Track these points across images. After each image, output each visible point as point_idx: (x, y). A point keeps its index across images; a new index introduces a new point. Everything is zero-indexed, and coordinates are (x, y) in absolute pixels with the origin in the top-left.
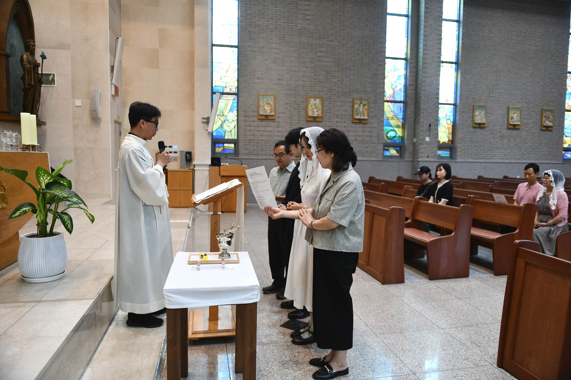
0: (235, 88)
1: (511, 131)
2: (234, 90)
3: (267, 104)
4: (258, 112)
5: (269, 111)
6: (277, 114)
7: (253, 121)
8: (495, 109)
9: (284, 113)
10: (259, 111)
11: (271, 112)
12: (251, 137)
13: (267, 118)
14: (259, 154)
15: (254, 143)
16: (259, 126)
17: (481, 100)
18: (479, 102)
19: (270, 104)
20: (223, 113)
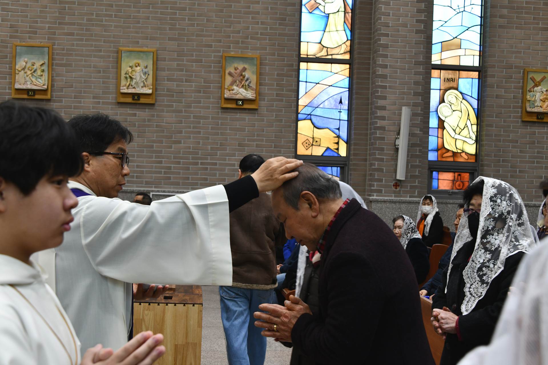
1: (129, 111)
8: (76, 55)
17: (35, 33)
18: (30, 38)
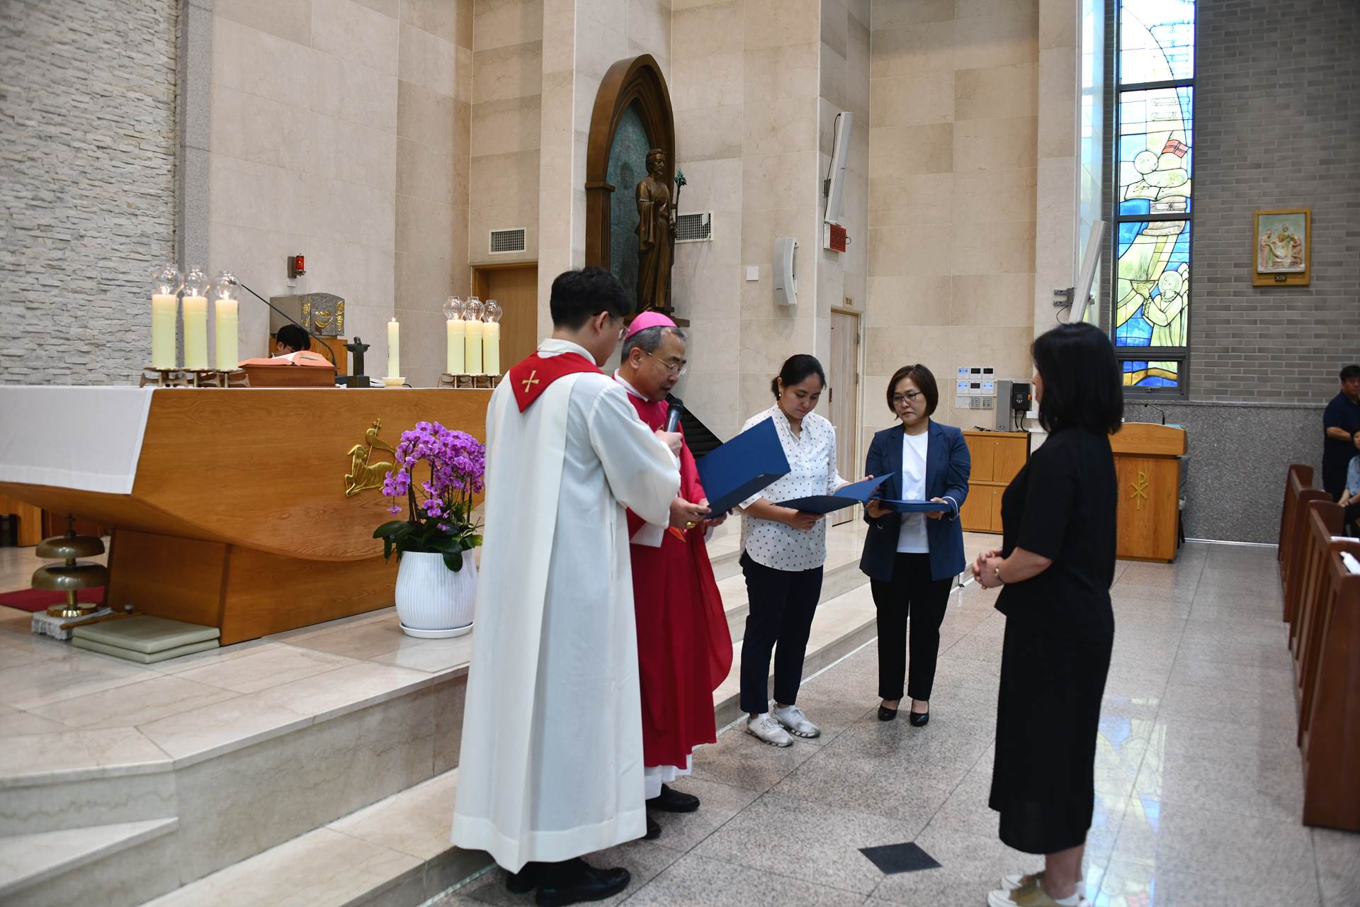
0: (1184, 199)
2: (1183, 205)
3: (1282, 240)
4: (1253, 264)
5: (1289, 260)
6: (1315, 267)
7: (1236, 294)
9: (1340, 264)
10: (1256, 261)
11: (1293, 264)
12: (1229, 342)
13: (1280, 281)
14: (1252, 393)
15: (1240, 357)
16: (1255, 308)
19: (1292, 239)
20: (1147, 275)
